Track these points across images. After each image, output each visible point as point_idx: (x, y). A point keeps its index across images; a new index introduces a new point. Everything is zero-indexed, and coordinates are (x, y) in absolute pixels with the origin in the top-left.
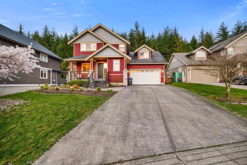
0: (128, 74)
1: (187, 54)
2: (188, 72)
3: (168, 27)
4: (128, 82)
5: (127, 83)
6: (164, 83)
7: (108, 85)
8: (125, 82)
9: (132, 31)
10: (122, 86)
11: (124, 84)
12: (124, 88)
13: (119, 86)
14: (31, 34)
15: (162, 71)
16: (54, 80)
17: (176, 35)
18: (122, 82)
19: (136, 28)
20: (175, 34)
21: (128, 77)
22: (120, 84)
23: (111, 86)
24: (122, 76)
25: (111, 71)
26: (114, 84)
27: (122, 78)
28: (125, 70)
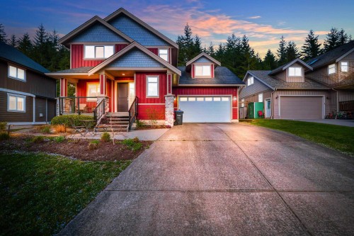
0: (175, 105)
1: (270, 72)
2: (275, 100)
3: (233, 36)
4: (175, 118)
5: (173, 120)
6: (237, 121)
7: (134, 125)
8: (170, 120)
9: (180, 39)
10: (162, 127)
11: (167, 123)
12: (166, 130)
13: (157, 127)
14: (17, 39)
15: (235, 99)
16: (41, 115)
17: (247, 48)
18: (164, 118)
19: (187, 35)
20: (245, 47)
21: (175, 109)
22: (160, 122)
23: (141, 127)
24: (164, 107)
25: (142, 98)
26: (147, 122)
27: (164, 111)
28: (168, 94)
